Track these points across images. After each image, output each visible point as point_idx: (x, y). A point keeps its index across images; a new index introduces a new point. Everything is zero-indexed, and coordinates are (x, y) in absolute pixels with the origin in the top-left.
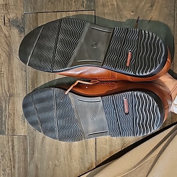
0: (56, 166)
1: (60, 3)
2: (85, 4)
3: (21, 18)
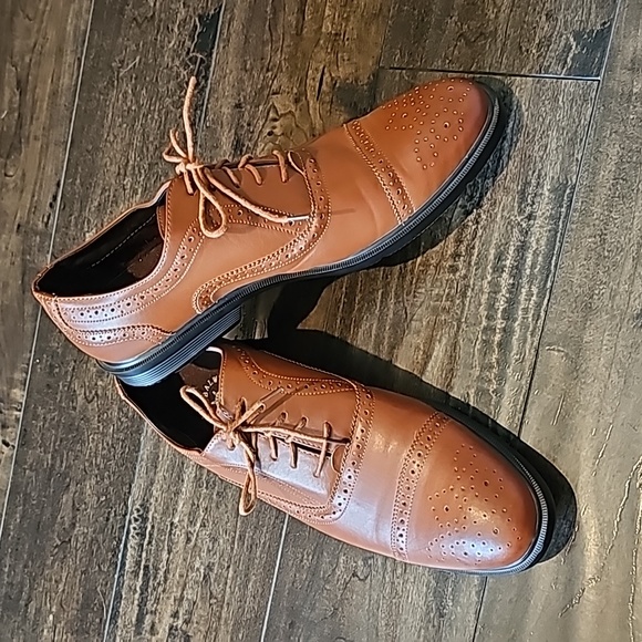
0: (355, 575)
1: (493, 47)
2: (571, 55)
3: (366, 81)
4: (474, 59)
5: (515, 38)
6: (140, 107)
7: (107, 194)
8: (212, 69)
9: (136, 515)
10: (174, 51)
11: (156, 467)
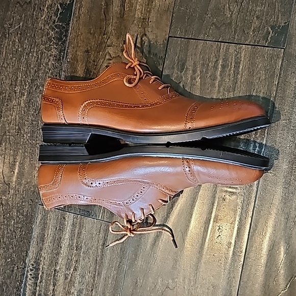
0: (167, 287)
1: (230, 30)
2: (270, 36)
3: (162, 43)
4: (220, 35)
5: (241, 27)
6: (24, 49)
7: (4, 95)
8: (70, 32)
9: (31, 268)
10: (45, 21)
11: (43, 241)
